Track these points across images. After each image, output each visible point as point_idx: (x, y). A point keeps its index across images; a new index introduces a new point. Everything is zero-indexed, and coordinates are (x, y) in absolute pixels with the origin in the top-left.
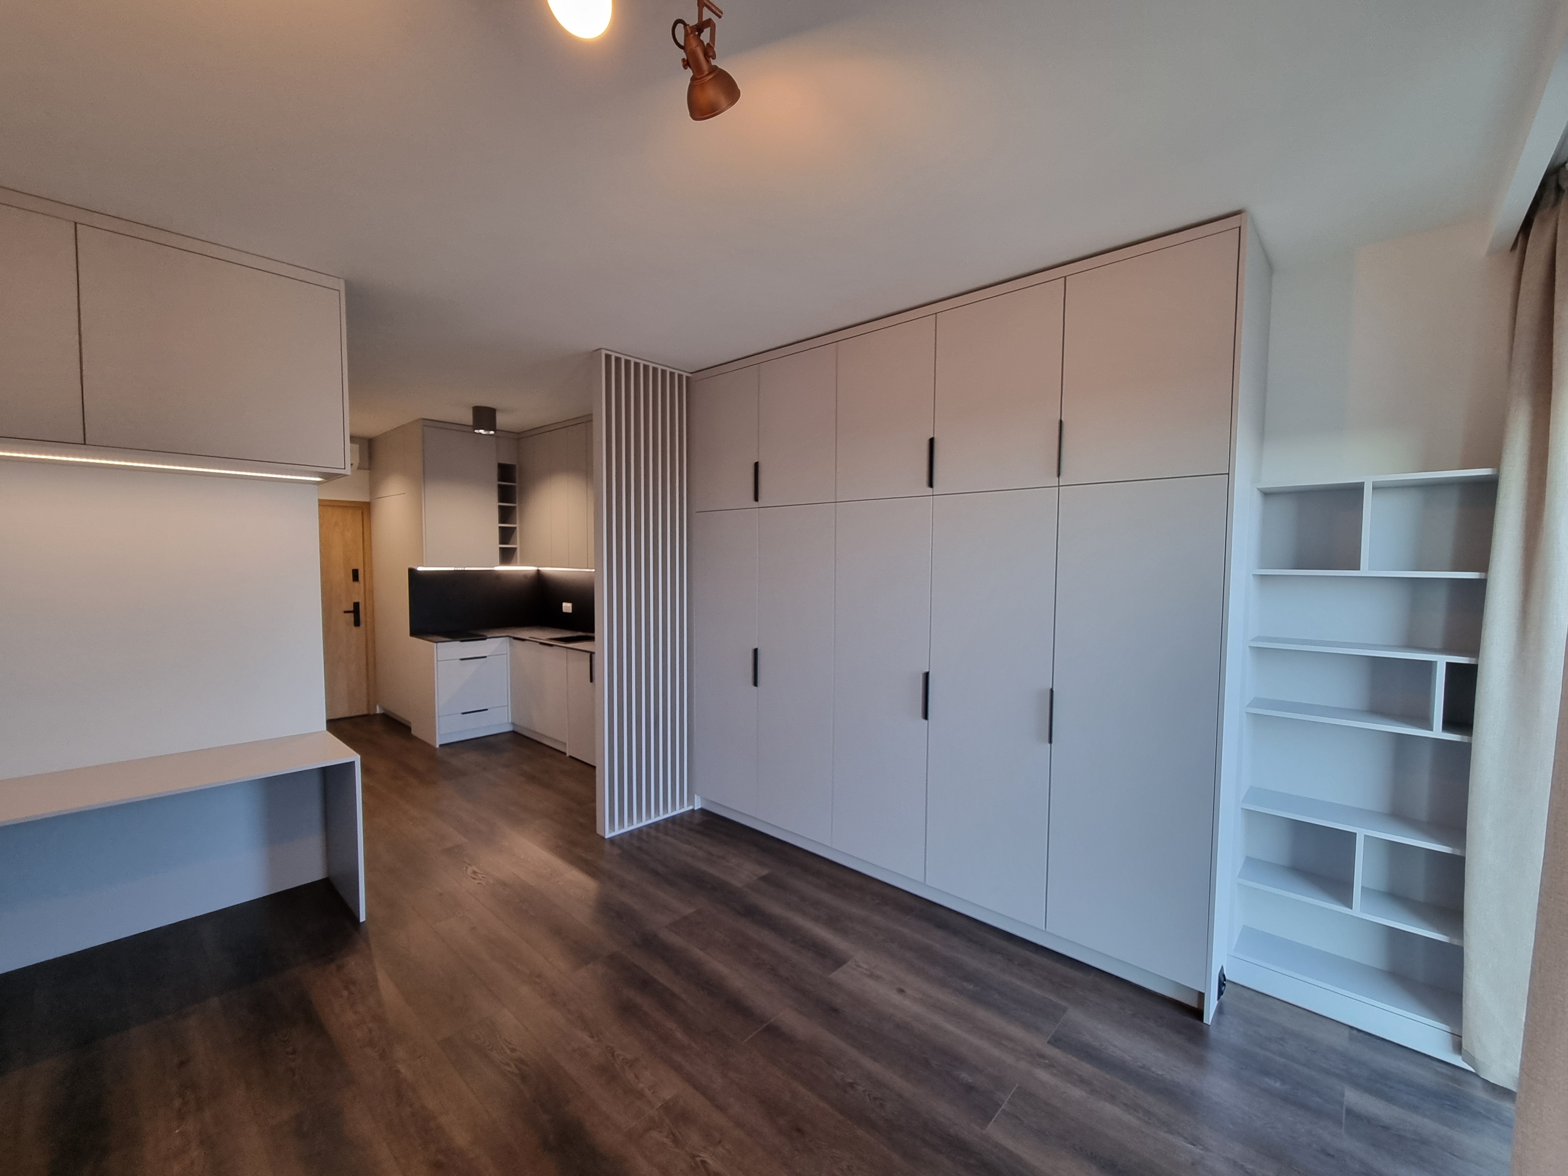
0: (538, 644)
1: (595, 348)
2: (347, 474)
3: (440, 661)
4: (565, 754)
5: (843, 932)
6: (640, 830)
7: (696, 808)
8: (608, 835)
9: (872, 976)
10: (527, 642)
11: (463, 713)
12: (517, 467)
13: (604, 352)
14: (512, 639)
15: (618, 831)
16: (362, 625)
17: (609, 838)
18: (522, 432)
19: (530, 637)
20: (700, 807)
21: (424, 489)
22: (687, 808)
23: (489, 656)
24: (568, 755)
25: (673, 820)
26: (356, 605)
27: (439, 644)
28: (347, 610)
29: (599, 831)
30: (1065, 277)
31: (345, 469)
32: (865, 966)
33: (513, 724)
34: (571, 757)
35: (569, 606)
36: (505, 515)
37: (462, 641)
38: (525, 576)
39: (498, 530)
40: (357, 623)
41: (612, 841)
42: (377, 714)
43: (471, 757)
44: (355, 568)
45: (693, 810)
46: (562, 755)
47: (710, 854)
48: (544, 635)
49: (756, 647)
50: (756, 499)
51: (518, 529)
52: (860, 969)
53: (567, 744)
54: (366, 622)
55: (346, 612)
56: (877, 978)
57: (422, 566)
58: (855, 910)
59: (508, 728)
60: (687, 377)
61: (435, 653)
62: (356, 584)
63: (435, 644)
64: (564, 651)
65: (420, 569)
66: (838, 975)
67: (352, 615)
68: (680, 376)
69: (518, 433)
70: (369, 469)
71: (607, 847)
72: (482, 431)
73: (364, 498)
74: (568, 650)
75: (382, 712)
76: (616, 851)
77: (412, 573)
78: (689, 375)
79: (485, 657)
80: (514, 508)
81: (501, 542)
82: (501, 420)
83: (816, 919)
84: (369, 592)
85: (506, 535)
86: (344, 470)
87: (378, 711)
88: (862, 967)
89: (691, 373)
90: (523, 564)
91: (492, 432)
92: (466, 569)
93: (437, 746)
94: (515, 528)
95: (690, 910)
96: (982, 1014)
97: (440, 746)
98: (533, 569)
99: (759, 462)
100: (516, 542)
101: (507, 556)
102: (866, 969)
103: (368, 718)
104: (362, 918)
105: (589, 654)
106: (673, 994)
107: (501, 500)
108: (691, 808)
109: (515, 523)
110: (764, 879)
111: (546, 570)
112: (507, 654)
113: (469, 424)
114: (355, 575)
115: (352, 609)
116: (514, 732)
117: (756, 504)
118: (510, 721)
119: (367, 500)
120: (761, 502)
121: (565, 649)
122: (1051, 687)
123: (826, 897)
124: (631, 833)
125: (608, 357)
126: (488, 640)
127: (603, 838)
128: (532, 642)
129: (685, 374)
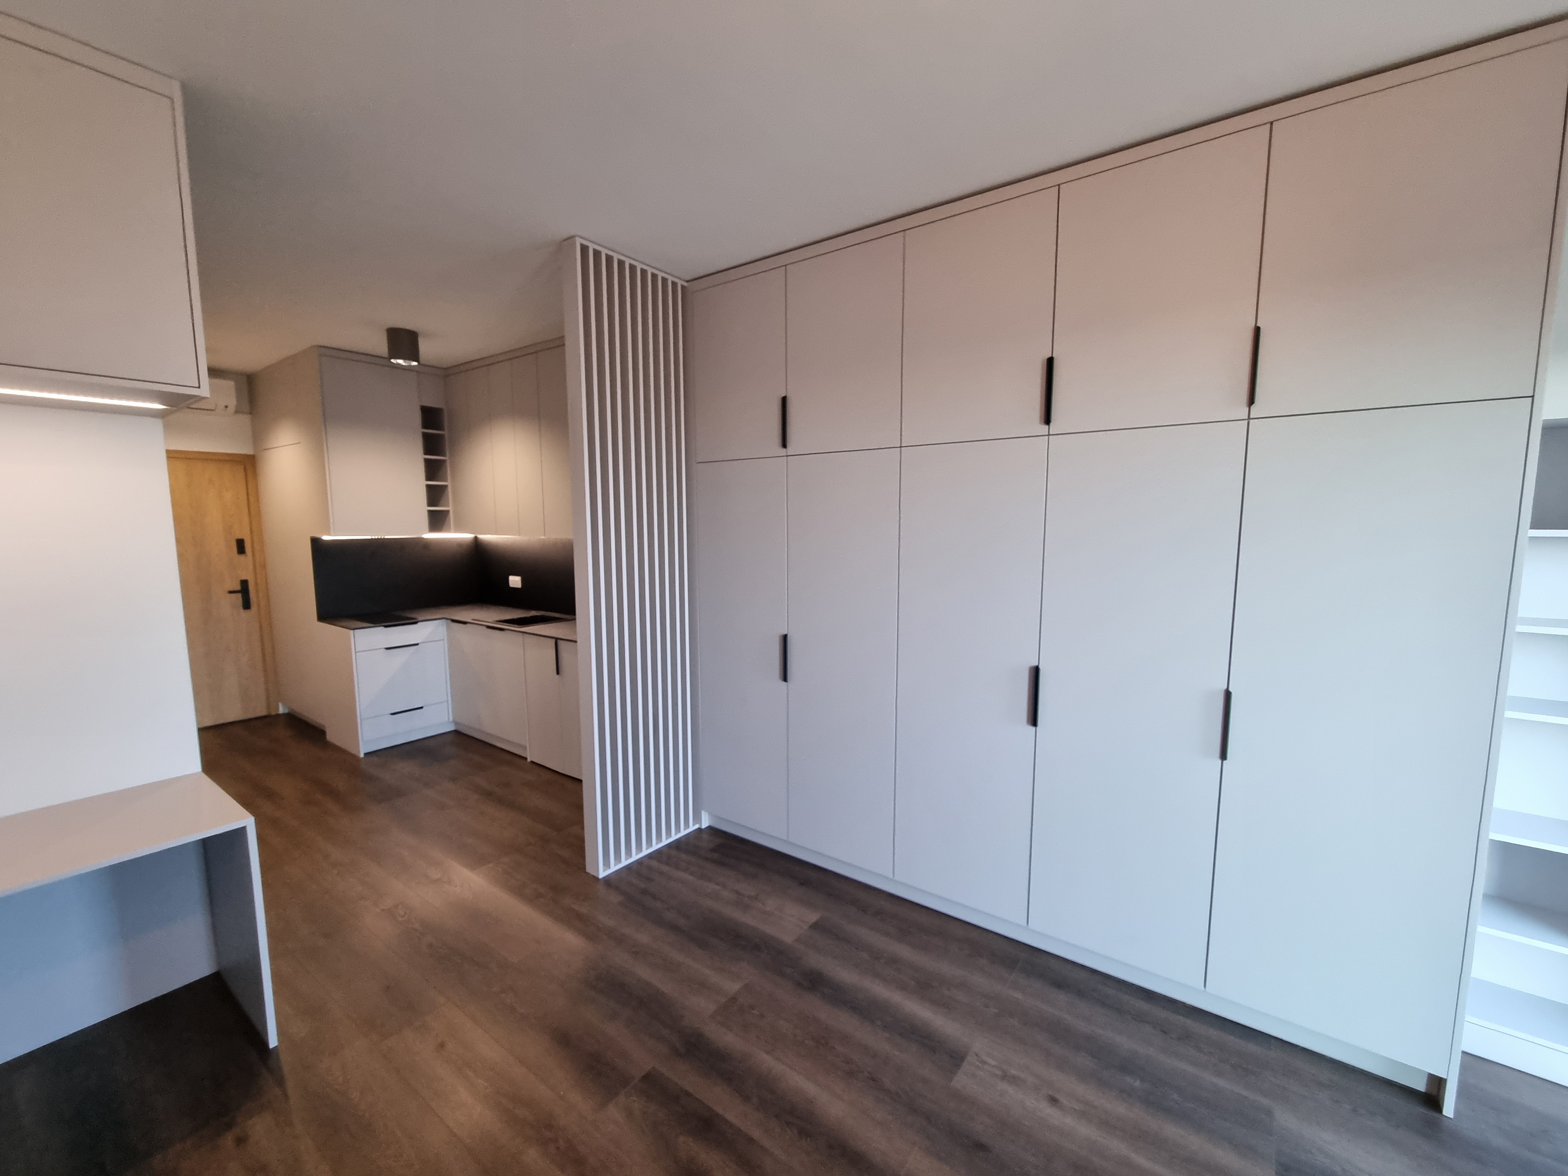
0: (485, 628)
1: (565, 236)
2: (203, 395)
3: (359, 652)
4: (526, 759)
5: (945, 1005)
6: (639, 862)
7: (703, 827)
8: (602, 874)
9: (1005, 1077)
10: (469, 625)
11: (393, 714)
12: (445, 412)
13: (579, 241)
14: (449, 622)
15: (614, 868)
16: (254, 608)
17: (604, 878)
18: (448, 368)
19: (473, 620)
20: (707, 825)
21: (327, 439)
22: (692, 828)
23: (421, 643)
24: (529, 760)
25: (677, 845)
26: (244, 584)
27: (357, 631)
28: (232, 589)
29: (589, 869)
30: (1272, 123)
31: (199, 387)
32: (993, 1063)
33: (456, 723)
34: (532, 762)
35: (517, 580)
36: (433, 470)
37: (386, 626)
38: (460, 544)
39: (425, 488)
40: (247, 605)
41: (607, 881)
42: (280, 714)
43: (406, 768)
44: (240, 537)
45: (700, 829)
46: (522, 761)
47: (737, 892)
48: (491, 615)
49: (786, 633)
50: (784, 445)
51: (450, 489)
52: (986, 1067)
53: (528, 746)
54: (259, 605)
55: (231, 592)
56: (1014, 1080)
57: (329, 535)
58: (947, 969)
59: (451, 728)
60: (683, 287)
61: (352, 640)
62: (242, 557)
63: (352, 632)
64: (519, 638)
65: (326, 538)
66: (962, 1081)
67: (240, 595)
68: (674, 284)
69: (445, 369)
70: (251, 413)
71: (602, 891)
72: (401, 362)
73: (247, 450)
74: (526, 635)
75: (286, 711)
76: (615, 898)
77: (316, 543)
78: (685, 284)
79: (417, 644)
80: (444, 461)
81: (430, 505)
82: (425, 348)
83: (903, 987)
84: (261, 567)
85: (435, 495)
86: (198, 389)
87: (282, 710)
88: (989, 1065)
89: (687, 281)
90: (458, 529)
91: (415, 363)
92: (386, 537)
93: (362, 755)
94: (446, 486)
95: (733, 987)
96: (1172, 1131)
97: (366, 754)
98: (467, 536)
99: (788, 396)
100: (449, 503)
101: (437, 520)
102: (993, 1066)
103: (268, 721)
104: (273, 1041)
105: (554, 640)
106: (751, 1140)
107: (427, 451)
108: (697, 826)
109: (446, 480)
110: (815, 926)
111: (485, 537)
112: (443, 640)
113: (384, 356)
114: (241, 546)
115: (238, 588)
116: (456, 732)
117: (783, 451)
118: (451, 719)
119: (251, 453)
120: (791, 450)
121: (521, 634)
122: (1226, 687)
123: (903, 951)
124: (628, 868)
125: (584, 249)
126: (419, 623)
127: (596, 879)
128: (475, 626)
129: (680, 283)
